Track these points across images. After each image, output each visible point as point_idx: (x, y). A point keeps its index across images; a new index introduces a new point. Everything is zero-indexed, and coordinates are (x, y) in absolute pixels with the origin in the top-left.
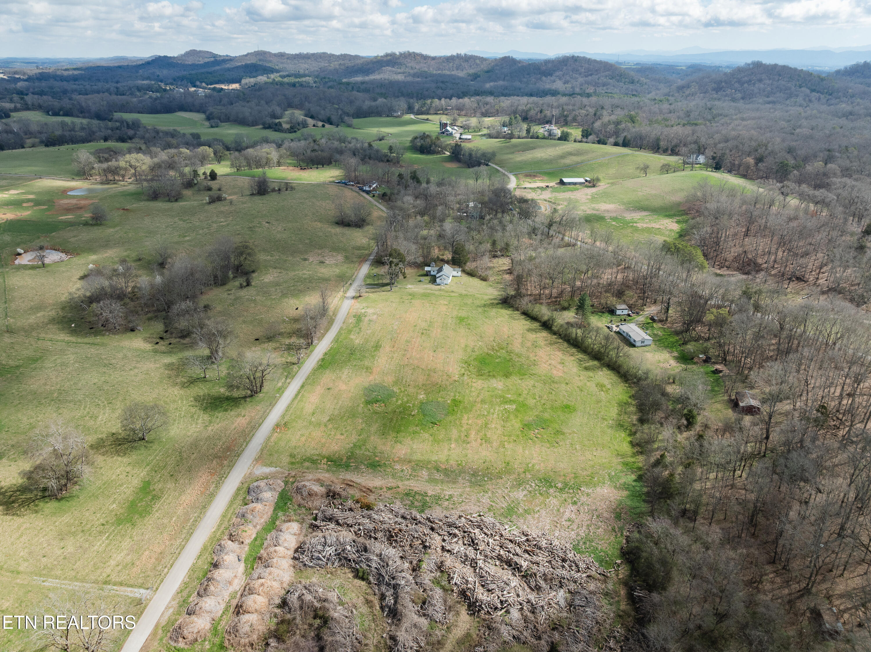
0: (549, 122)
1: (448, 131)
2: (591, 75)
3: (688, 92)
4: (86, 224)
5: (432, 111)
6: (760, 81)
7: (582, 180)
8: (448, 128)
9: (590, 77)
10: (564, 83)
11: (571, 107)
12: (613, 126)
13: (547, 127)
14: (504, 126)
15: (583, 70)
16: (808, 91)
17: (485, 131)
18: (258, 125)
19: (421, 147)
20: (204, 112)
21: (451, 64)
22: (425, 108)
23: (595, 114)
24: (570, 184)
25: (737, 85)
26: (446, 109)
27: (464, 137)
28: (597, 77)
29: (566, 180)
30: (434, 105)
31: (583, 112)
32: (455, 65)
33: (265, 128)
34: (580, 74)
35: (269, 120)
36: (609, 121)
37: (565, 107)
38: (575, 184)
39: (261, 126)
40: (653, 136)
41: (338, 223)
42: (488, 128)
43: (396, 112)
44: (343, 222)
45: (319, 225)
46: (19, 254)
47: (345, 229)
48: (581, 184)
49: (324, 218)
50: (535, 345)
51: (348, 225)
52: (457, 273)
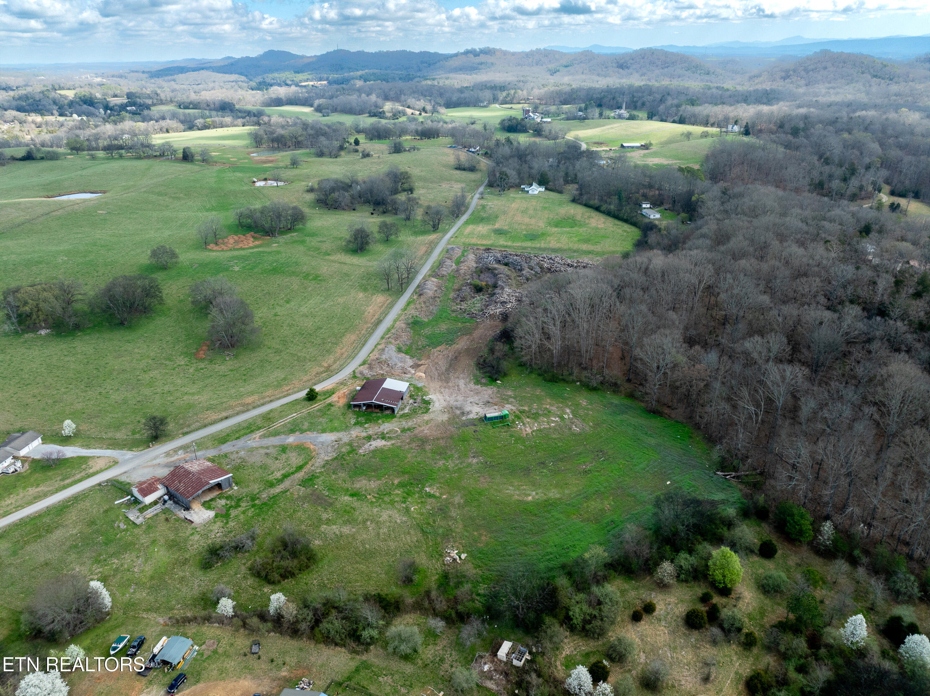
0: (620, 108)
1: (530, 116)
2: (667, 67)
3: (756, 81)
4: (286, 167)
5: (515, 101)
6: (825, 68)
7: (638, 144)
8: (531, 114)
9: (666, 70)
10: (641, 76)
11: (640, 94)
12: (674, 108)
13: (618, 111)
14: (580, 111)
15: (660, 63)
16: (869, 77)
17: (563, 116)
18: (364, 113)
19: (508, 127)
20: (311, 106)
21: (530, 60)
22: (509, 99)
23: (661, 100)
24: (628, 147)
25: (803, 73)
26: (528, 99)
27: (545, 120)
28: (673, 68)
29: (625, 145)
30: (516, 95)
31: (651, 98)
33: (370, 116)
34: (657, 66)
35: (373, 109)
36: (672, 104)
37: (635, 94)
38: (633, 147)
39: (367, 115)
40: (705, 115)
41: (456, 169)
42: (566, 113)
43: (482, 102)
44: (460, 168)
45: (444, 169)
46: (254, 182)
47: (463, 172)
48: (637, 148)
49: (446, 166)
50: (589, 217)
51: (464, 169)
52: (542, 189)
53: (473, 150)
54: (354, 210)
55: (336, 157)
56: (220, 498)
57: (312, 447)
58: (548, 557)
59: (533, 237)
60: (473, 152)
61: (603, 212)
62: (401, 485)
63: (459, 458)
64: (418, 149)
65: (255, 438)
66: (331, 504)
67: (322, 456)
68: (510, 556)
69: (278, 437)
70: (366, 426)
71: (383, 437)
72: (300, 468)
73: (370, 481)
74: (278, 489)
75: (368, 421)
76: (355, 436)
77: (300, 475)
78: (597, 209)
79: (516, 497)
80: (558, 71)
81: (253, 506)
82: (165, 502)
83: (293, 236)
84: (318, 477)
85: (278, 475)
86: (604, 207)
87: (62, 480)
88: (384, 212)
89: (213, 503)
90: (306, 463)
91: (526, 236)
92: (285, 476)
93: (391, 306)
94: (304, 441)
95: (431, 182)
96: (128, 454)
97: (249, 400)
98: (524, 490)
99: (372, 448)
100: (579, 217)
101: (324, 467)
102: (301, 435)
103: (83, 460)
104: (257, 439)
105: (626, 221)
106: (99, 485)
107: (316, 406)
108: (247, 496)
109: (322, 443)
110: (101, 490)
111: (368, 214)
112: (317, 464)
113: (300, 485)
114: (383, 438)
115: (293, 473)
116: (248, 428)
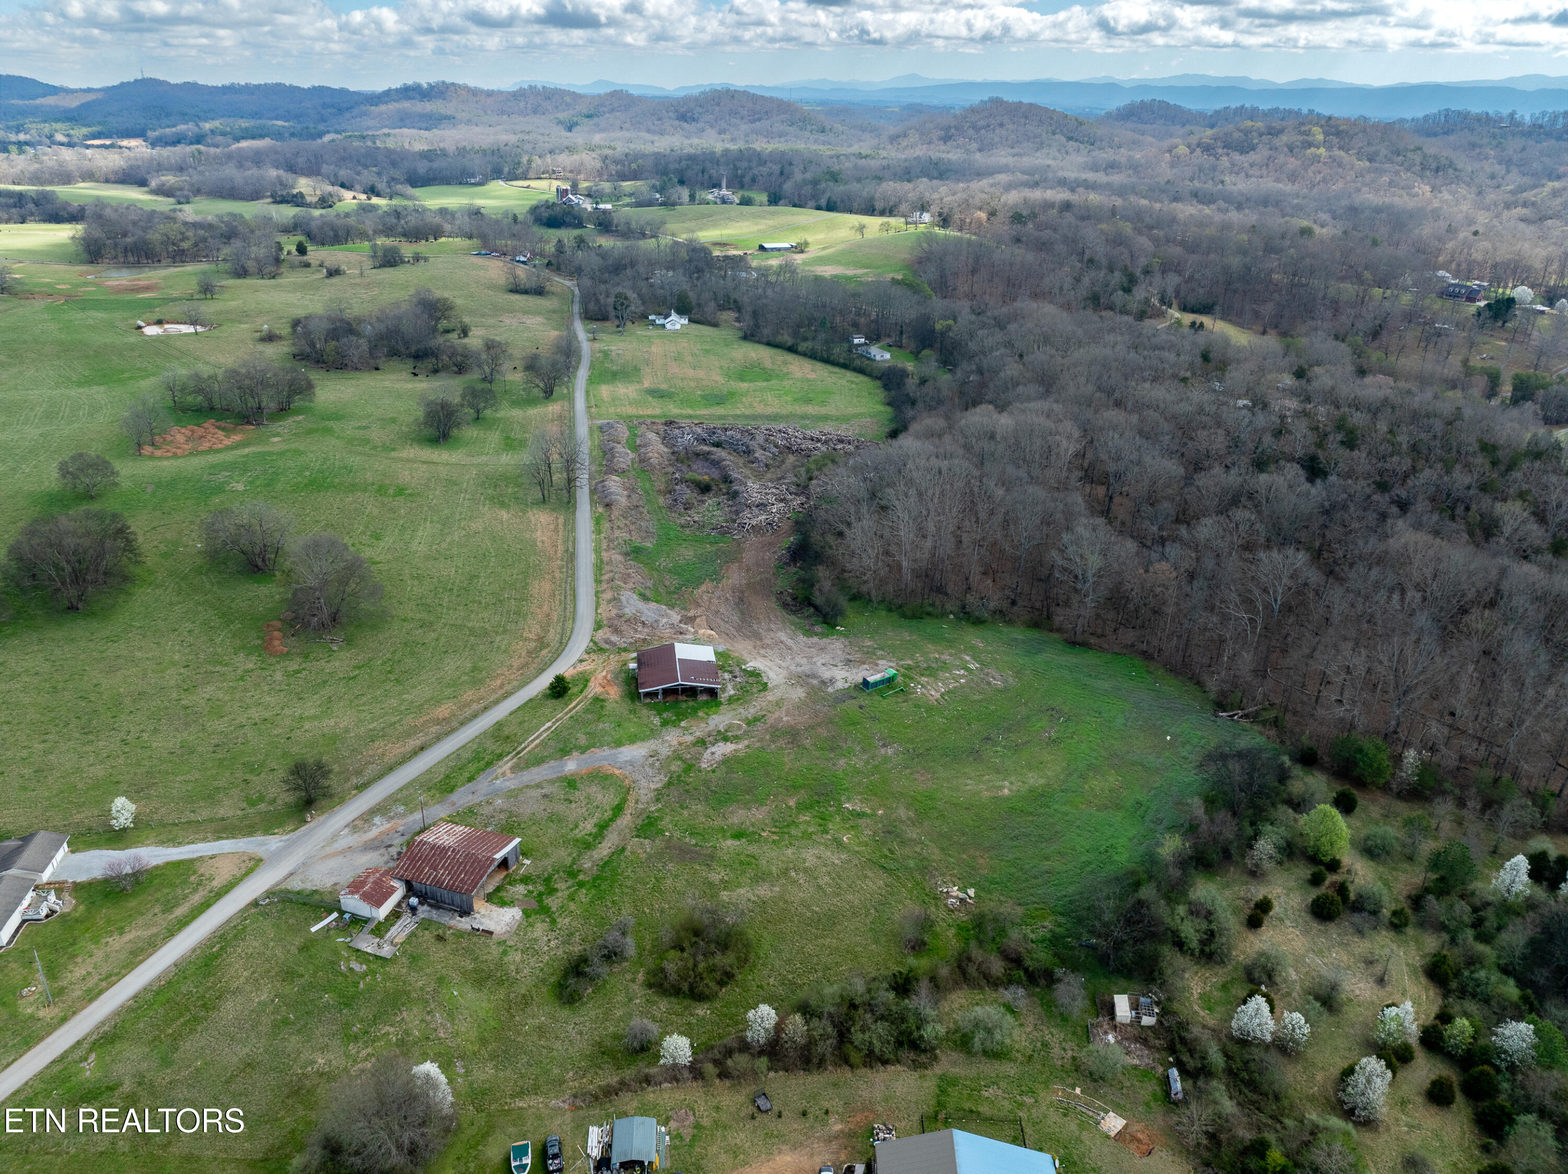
0: (717, 185)
1: (571, 200)
2: (759, 120)
3: (905, 143)
4: (191, 298)
5: (531, 175)
6: (1001, 125)
7: (787, 245)
8: (570, 196)
9: (758, 123)
10: (720, 133)
11: (744, 164)
12: (810, 187)
13: (717, 192)
14: (654, 191)
15: (745, 113)
16: (1064, 139)
17: (631, 200)
18: (262, 197)
19: (549, 219)
21: (522, 104)
22: (520, 170)
23: (782, 173)
24: (772, 249)
25: (971, 132)
26: (554, 172)
27: (601, 206)
28: (768, 122)
29: (766, 245)
30: (534, 165)
31: (765, 169)
32: (529, 106)
33: (275, 202)
34: (742, 118)
35: (277, 191)
36: (804, 181)
37: (738, 164)
38: (779, 250)
39: (269, 200)
40: (865, 194)
41: (511, 291)
42: (631, 195)
43: (473, 176)
44: (516, 289)
45: (491, 293)
46: (140, 328)
47: (525, 297)
48: (786, 249)
49: (493, 287)
50: (785, 363)
51: (526, 292)
52: (685, 321)
53: (523, 259)
54: (377, 369)
55: (274, 277)
56: (510, 884)
57: (617, 772)
58: (1089, 869)
59: (720, 399)
60: (523, 262)
61: (804, 354)
62: (803, 807)
63: (864, 750)
64: (426, 259)
65: (504, 774)
66: (712, 857)
67: (643, 783)
68: (1035, 877)
69: (546, 766)
70: (683, 724)
71: (723, 737)
72: (618, 810)
73: (749, 809)
74: (604, 850)
75: (681, 716)
76: (675, 743)
77: (625, 820)
78: (792, 349)
79: (986, 794)
80: (576, 124)
81: (581, 885)
82: (413, 909)
83: (299, 422)
84: (661, 819)
85: (589, 827)
86: (803, 347)
87: (168, 909)
88: (436, 371)
89: (503, 894)
90: (624, 801)
91: (704, 397)
92: (603, 828)
93: (571, 527)
94: (597, 765)
95: (483, 316)
96: (273, 842)
97: (443, 711)
98: (989, 781)
99: (718, 757)
100: (768, 364)
101: (658, 800)
102: (584, 756)
103: (184, 868)
104: (509, 775)
105: (845, 366)
106: (255, 904)
107: (576, 705)
108: (558, 872)
109: (631, 763)
110: (265, 915)
111: (405, 375)
112: (644, 799)
113: (637, 836)
114: (726, 739)
115: (612, 820)
116: (477, 757)
